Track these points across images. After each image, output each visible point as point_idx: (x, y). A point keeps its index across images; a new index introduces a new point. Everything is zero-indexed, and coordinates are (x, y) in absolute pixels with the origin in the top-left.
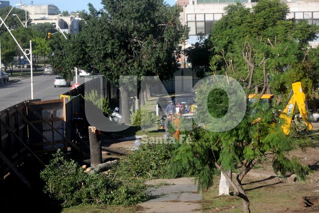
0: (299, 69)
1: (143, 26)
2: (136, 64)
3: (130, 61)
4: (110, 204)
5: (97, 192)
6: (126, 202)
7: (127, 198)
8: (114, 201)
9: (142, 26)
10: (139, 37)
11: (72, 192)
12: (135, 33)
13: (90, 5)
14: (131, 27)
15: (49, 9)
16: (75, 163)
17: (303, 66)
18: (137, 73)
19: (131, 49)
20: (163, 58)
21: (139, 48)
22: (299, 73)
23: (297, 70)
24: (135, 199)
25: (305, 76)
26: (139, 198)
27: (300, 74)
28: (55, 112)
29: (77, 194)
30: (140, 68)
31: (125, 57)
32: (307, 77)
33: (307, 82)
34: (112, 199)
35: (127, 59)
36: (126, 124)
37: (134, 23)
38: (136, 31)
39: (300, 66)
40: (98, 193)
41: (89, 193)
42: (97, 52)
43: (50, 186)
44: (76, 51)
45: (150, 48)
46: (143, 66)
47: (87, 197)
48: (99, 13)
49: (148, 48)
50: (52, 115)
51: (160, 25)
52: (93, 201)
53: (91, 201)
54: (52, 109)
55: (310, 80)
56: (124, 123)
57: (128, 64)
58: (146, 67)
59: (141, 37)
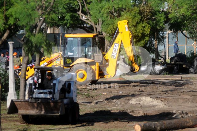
0: (136, 13)
17: (140, 10)
22: (135, 17)
23: (133, 14)
25: (141, 20)
27: (137, 18)
32: (145, 22)
33: (144, 27)
39: (136, 9)
55: (148, 25)
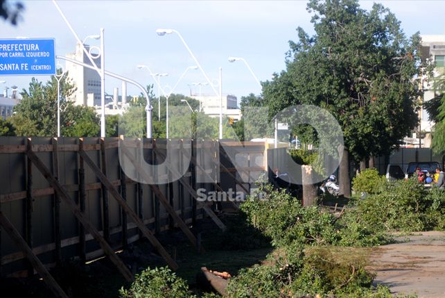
1: (371, 57)
2: (361, 111)
3: (353, 106)
4: (336, 245)
5: (318, 229)
6: (358, 242)
7: (360, 238)
8: (341, 242)
9: (369, 58)
10: (366, 73)
11: (284, 229)
12: (360, 67)
13: (300, 29)
14: (355, 59)
15: (228, 101)
16: (286, 193)
18: (363, 122)
19: (355, 89)
20: (398, 102)
21: (365, 90)
24: (371, 240)
26: (376, 239)
28: (253, 159)
29: (290, 231)
30: (367, 116)
31: (346, 100)
34: (339, 238)
35: (349, 104)
36: (345, 196)
37: (359, 54)
38: (362, 65)
40: (320, 230)
41: (307, 230)
42: (308, 95)
43: (253, 220)
44: (279, 95)
45: (380, 88)
46: (371, 114)
47: (304, 235)
48: (311, 41)
49: (378, 88)
50: (249, 161)
51: (394, 58)
52: (312, 241)
53: (310, 241)
54: (248, 154)
56: (343, 195)
57: (350, 110)
58: (376, 115)
59: (368, 74)
